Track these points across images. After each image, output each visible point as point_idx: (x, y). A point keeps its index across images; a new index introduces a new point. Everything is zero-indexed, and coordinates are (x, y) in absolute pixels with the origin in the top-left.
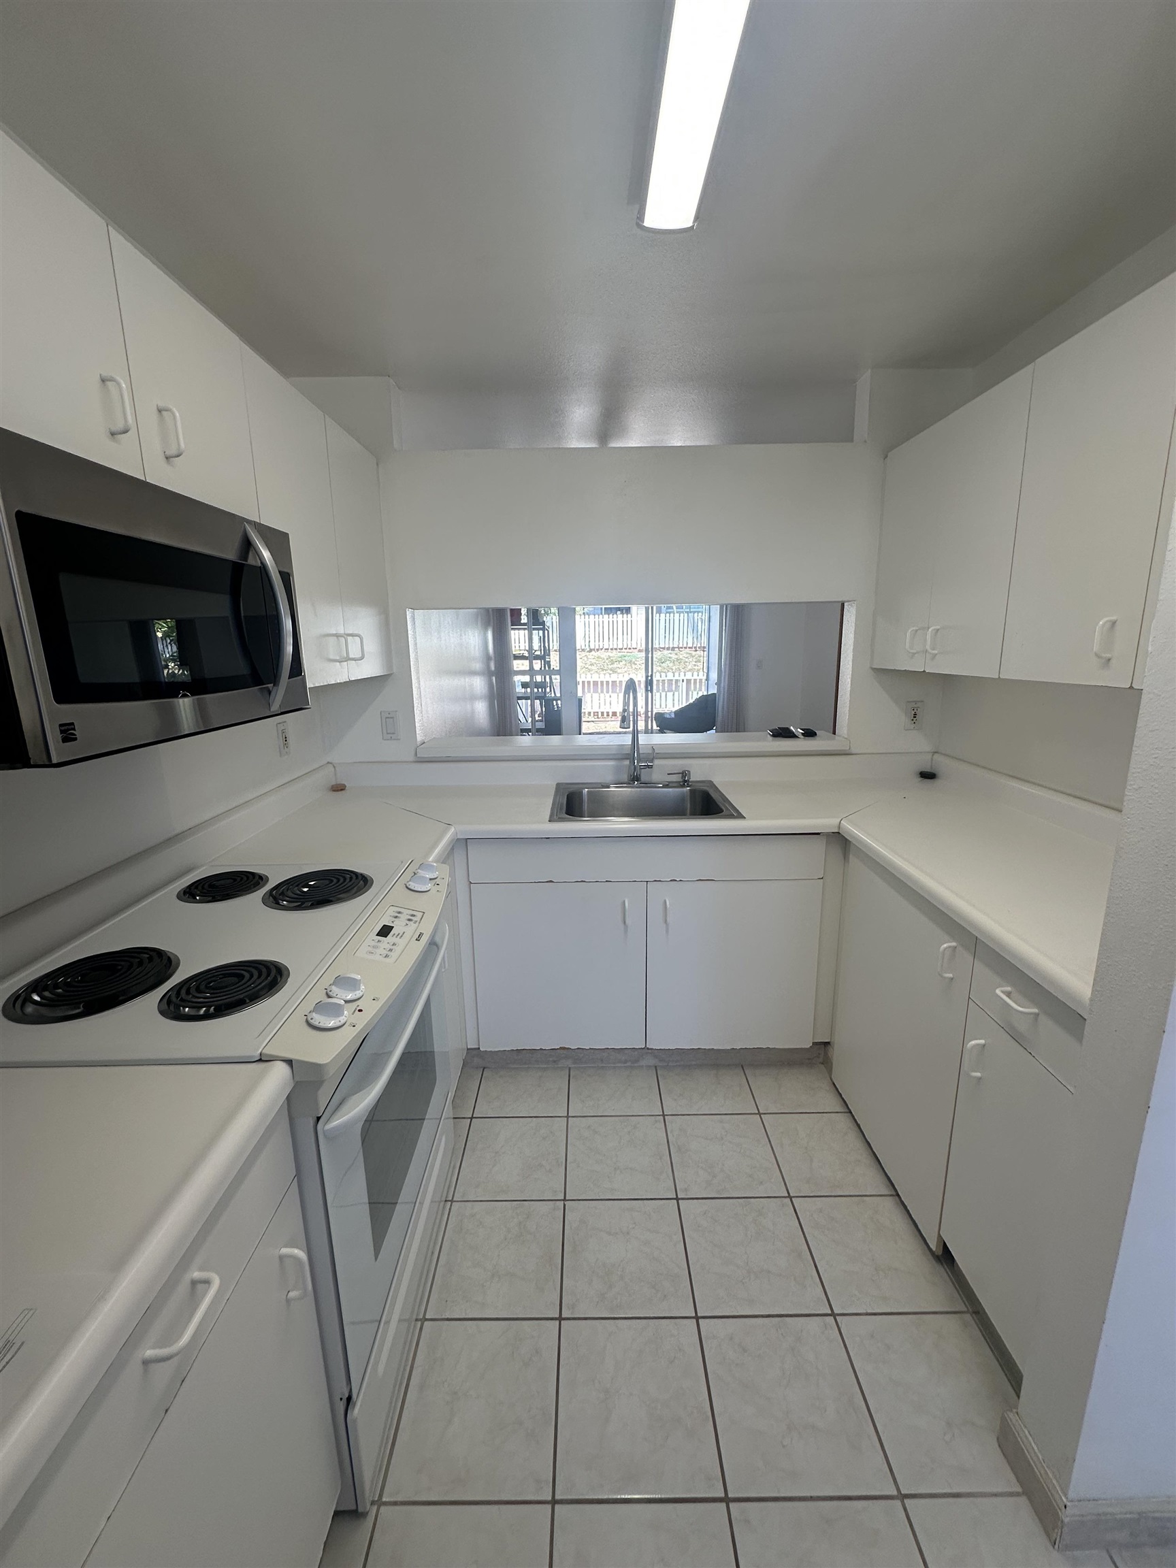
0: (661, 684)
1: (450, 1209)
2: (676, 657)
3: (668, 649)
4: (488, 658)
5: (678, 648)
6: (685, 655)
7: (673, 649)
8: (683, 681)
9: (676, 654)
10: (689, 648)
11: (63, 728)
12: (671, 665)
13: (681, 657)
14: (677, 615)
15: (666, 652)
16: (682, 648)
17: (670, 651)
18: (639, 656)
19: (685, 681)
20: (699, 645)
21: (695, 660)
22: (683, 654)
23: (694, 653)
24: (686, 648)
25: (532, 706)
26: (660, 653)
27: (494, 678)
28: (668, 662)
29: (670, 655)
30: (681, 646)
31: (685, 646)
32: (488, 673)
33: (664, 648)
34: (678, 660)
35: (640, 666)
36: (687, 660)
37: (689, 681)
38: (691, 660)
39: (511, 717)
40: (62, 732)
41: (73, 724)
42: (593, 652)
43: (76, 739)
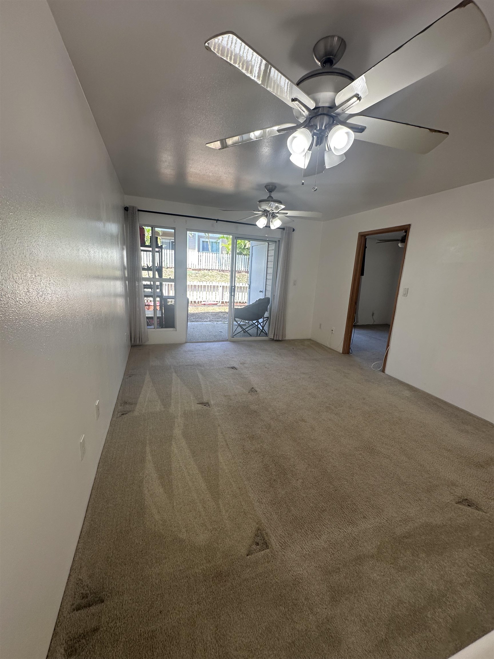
0: (209, 288)
2: (211, 274)
3: (207, 270)
4: (124, 268)
5: (212, 270)
6: (215, 273)
7: (209, 270)
8: (221, 286)
9: (211, 273)
10: (217, 270)
12: (209, 278)
13: (213, 274)
14: (211, 254)
15: (206, 271)
16: (213, 270)
17: (208, 271)
18: (193, 272)
19: (222, 287)
20: (221, 269)
21: (220, 276)
22: (214, 273)
23: (219, 273)
24: (215, 270)
25: (155, 301)
26: (203, 272)
27: (127, 282)
28: (207, 276)
29: (208, 273)
30: (213, 269)
31: (215, 269)
32: (124, 279)
33: (205, 269)
34: (212, 275)
35: (194, 278)
36: (216, 276)
37: (223, 287)
38: (218, 276)
39: (140, 309)
42: (169, 269)
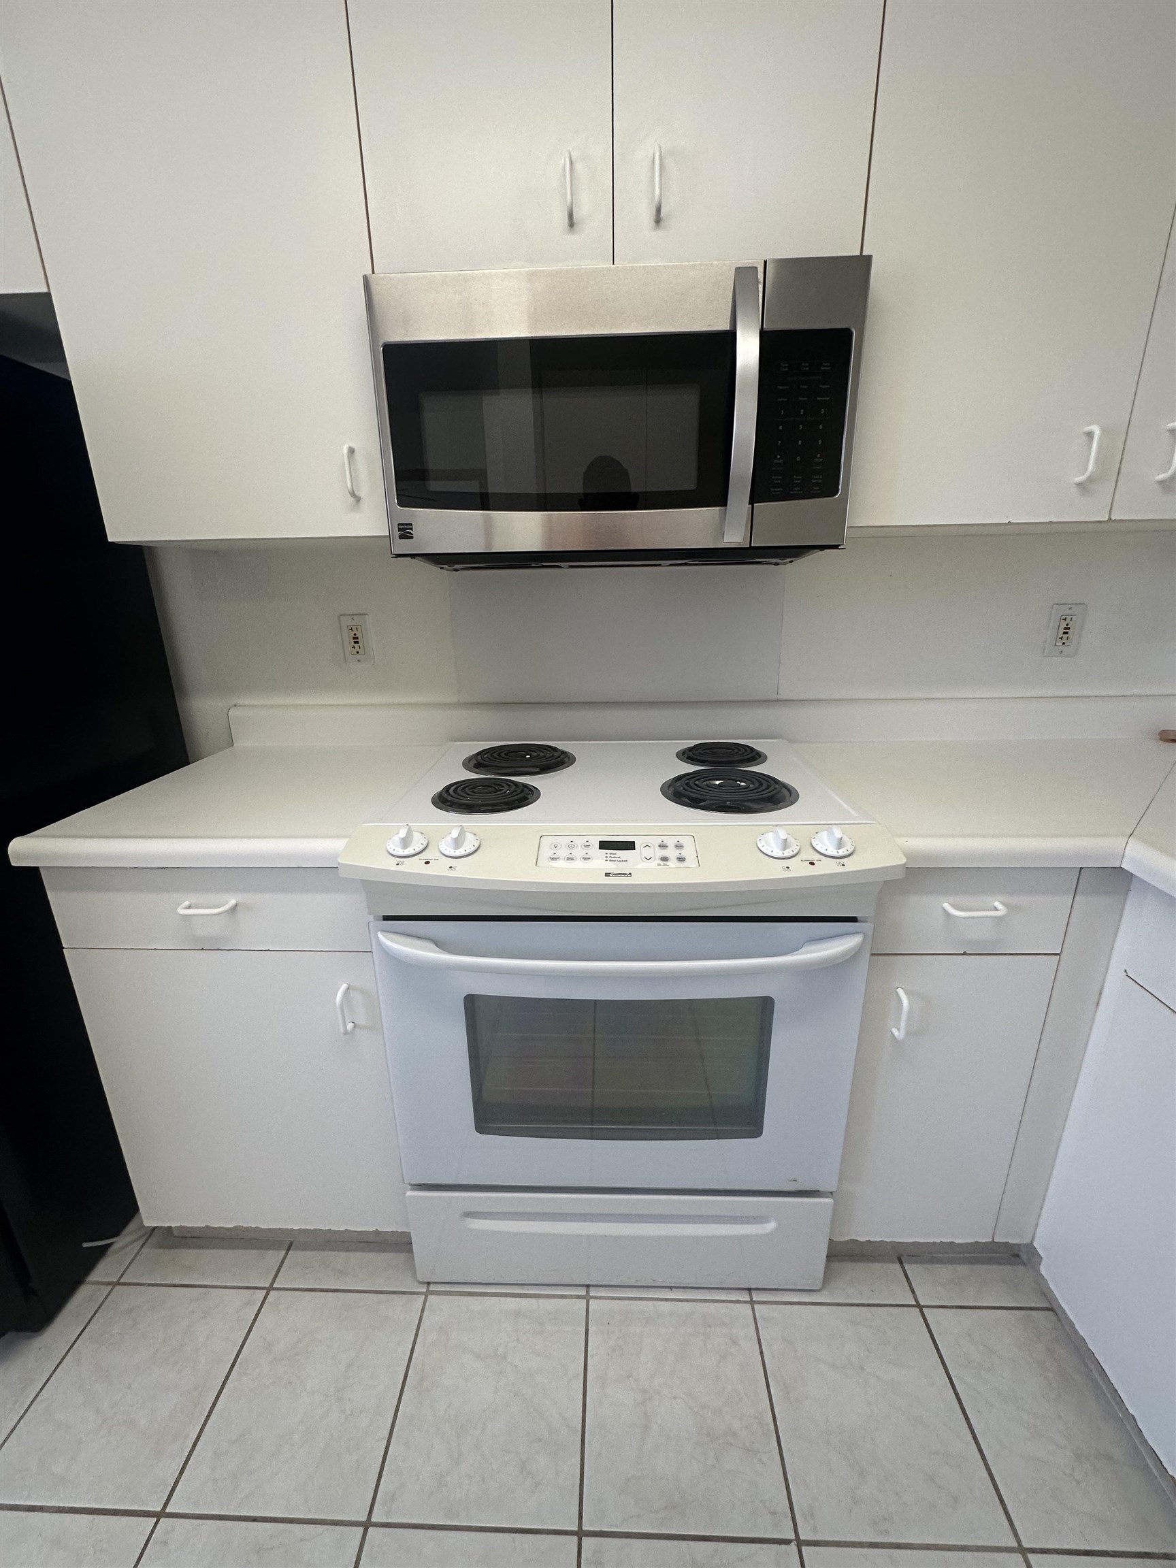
1: (738, 1302)
11: (402, 527)
40: (399, 530)
41: (411, 524)
43: (412, 538)
